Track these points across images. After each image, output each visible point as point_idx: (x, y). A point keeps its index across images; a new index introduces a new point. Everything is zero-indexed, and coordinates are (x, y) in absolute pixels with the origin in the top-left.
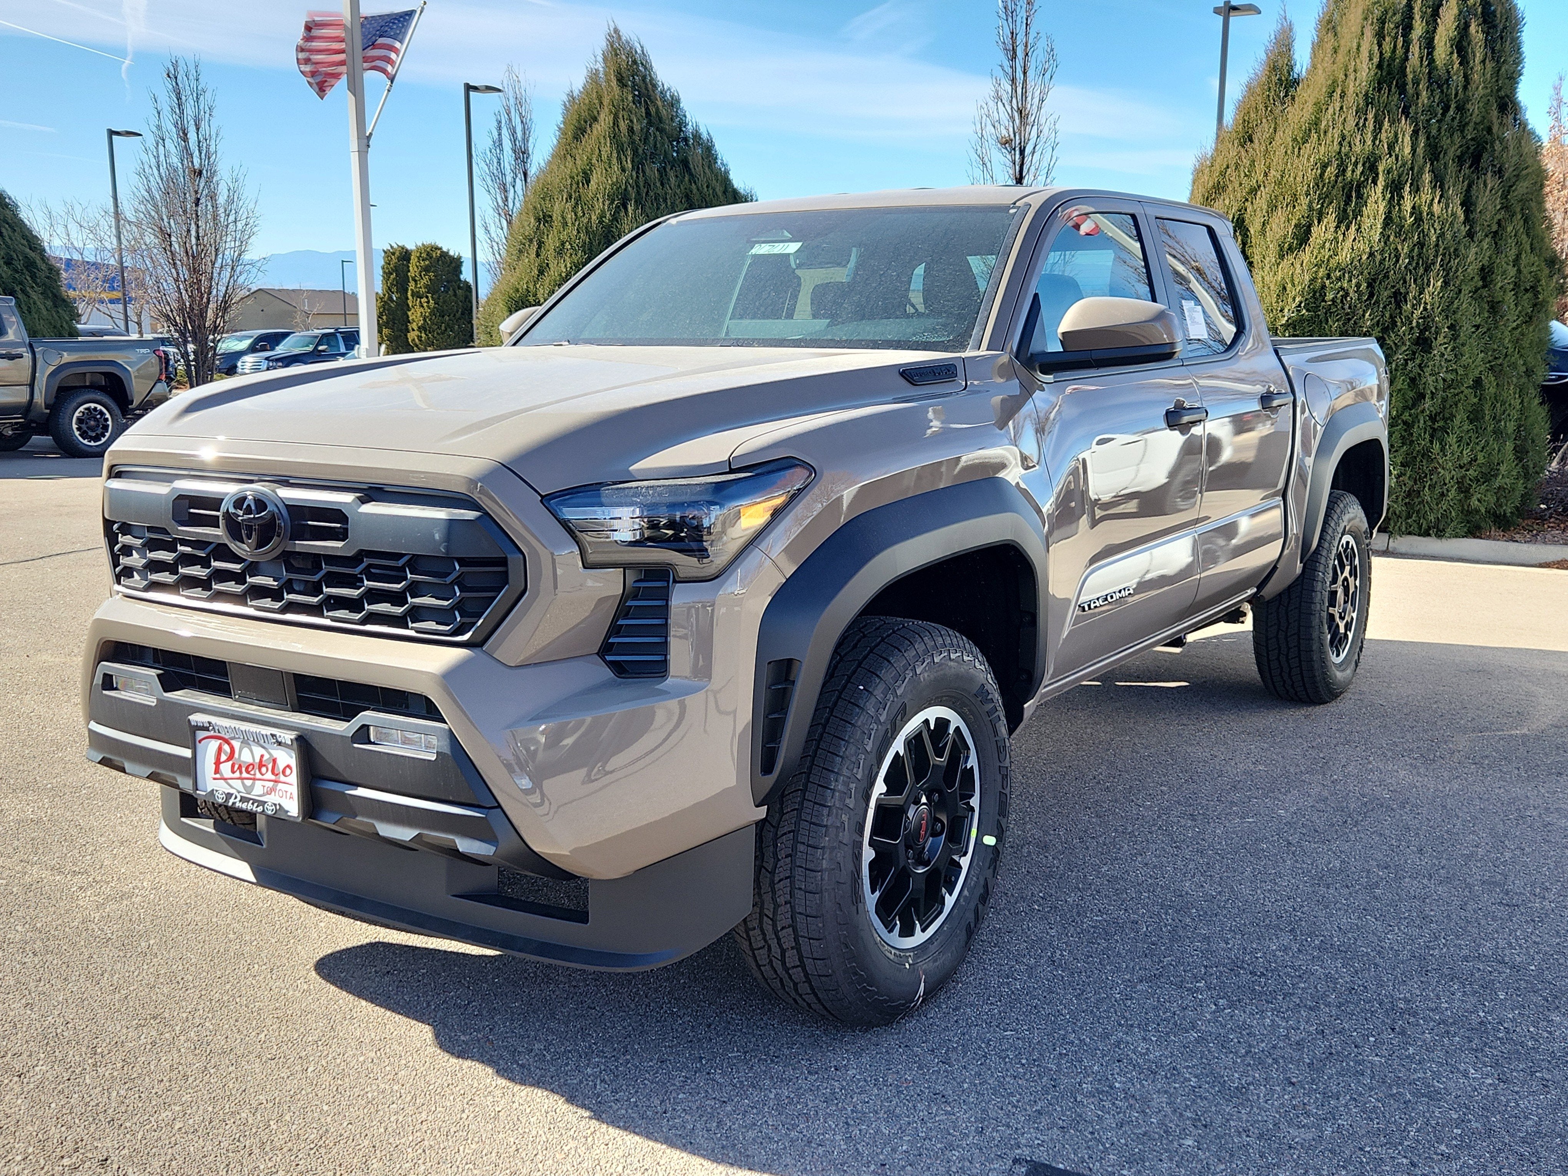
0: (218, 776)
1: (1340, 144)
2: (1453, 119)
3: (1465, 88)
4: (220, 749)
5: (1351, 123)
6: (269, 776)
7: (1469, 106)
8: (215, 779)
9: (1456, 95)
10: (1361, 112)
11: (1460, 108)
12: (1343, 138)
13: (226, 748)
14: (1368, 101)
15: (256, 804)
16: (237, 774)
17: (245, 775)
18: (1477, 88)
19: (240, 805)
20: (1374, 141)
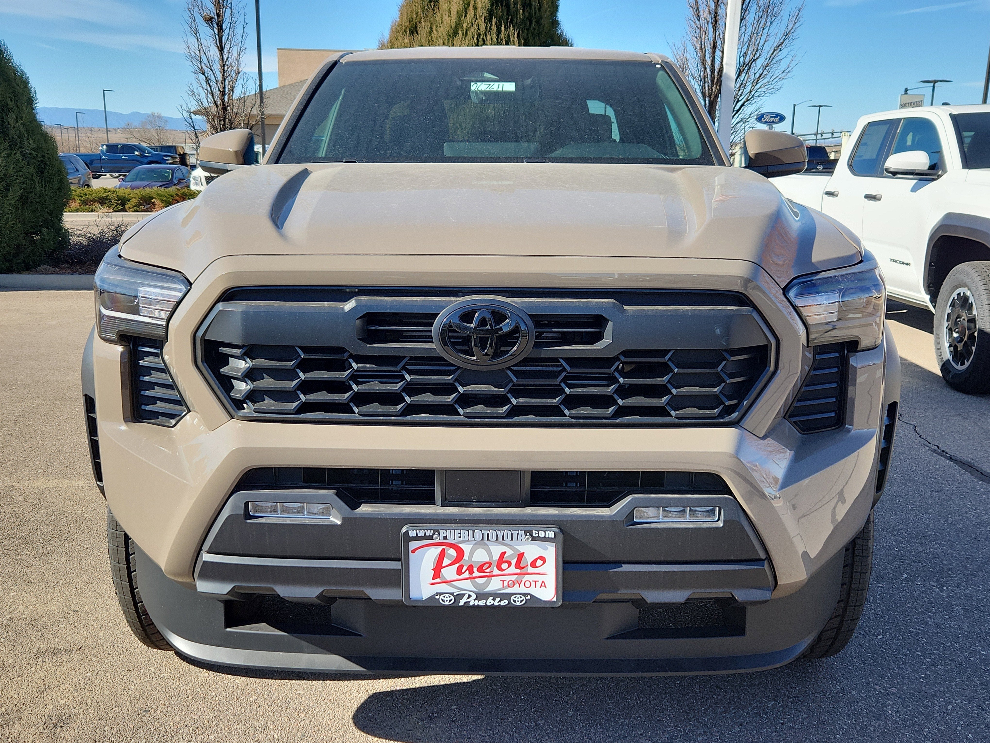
0: (438, 580)
1: (477, 39)
2: (534, 29)
3: (539, 9)
4: (442, 555)
5: (483, 27)
6: (513, 570)
7: (542, 21)
8: (432, 584)
9: (535, 13)
10: (488, 20)
11: (538, 22)
12: (479, 35)
13: (452, 552)
14: (491, 14)
15: (498, 599)
16: (467, 575)
17: (476, 574)
18: (546, 11)
19: (476, 603)
20: (497, 39)
